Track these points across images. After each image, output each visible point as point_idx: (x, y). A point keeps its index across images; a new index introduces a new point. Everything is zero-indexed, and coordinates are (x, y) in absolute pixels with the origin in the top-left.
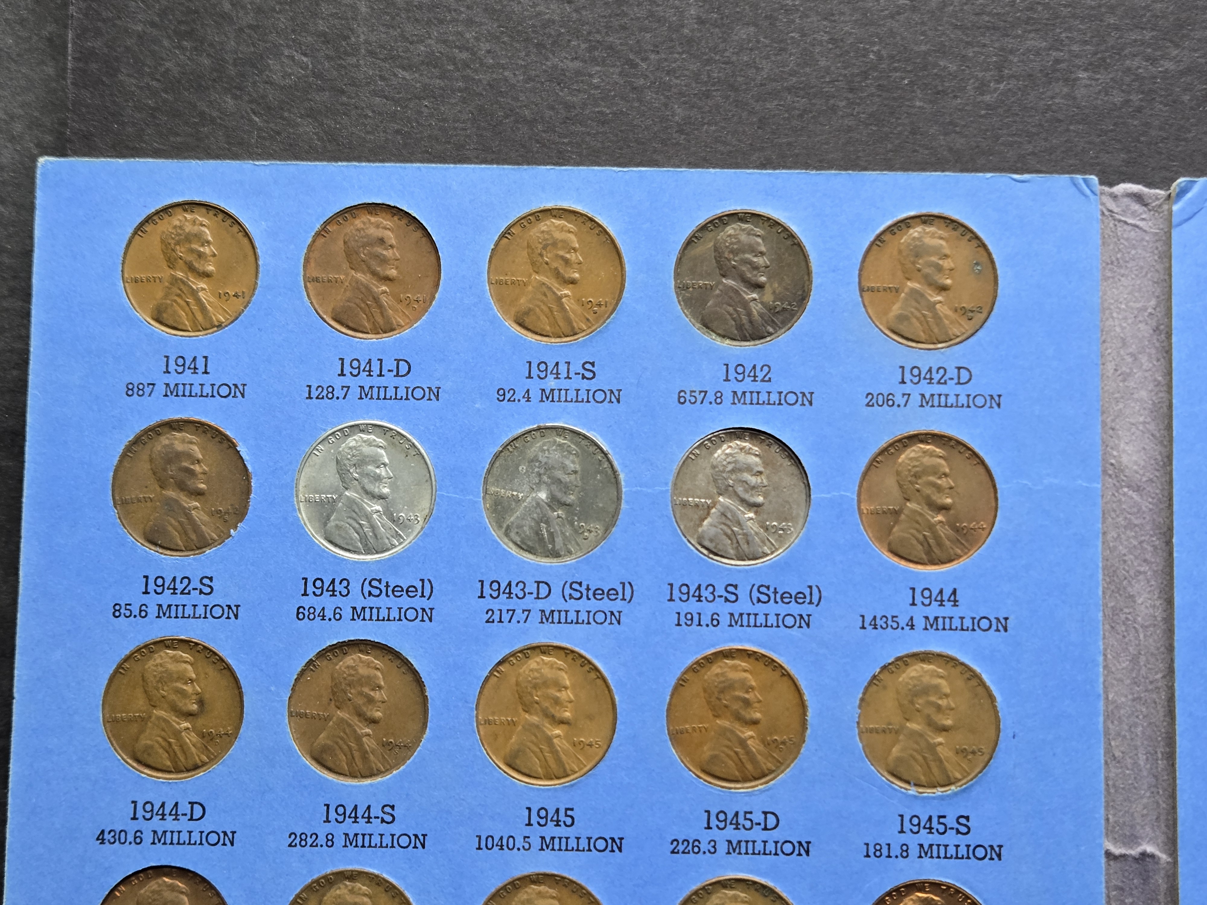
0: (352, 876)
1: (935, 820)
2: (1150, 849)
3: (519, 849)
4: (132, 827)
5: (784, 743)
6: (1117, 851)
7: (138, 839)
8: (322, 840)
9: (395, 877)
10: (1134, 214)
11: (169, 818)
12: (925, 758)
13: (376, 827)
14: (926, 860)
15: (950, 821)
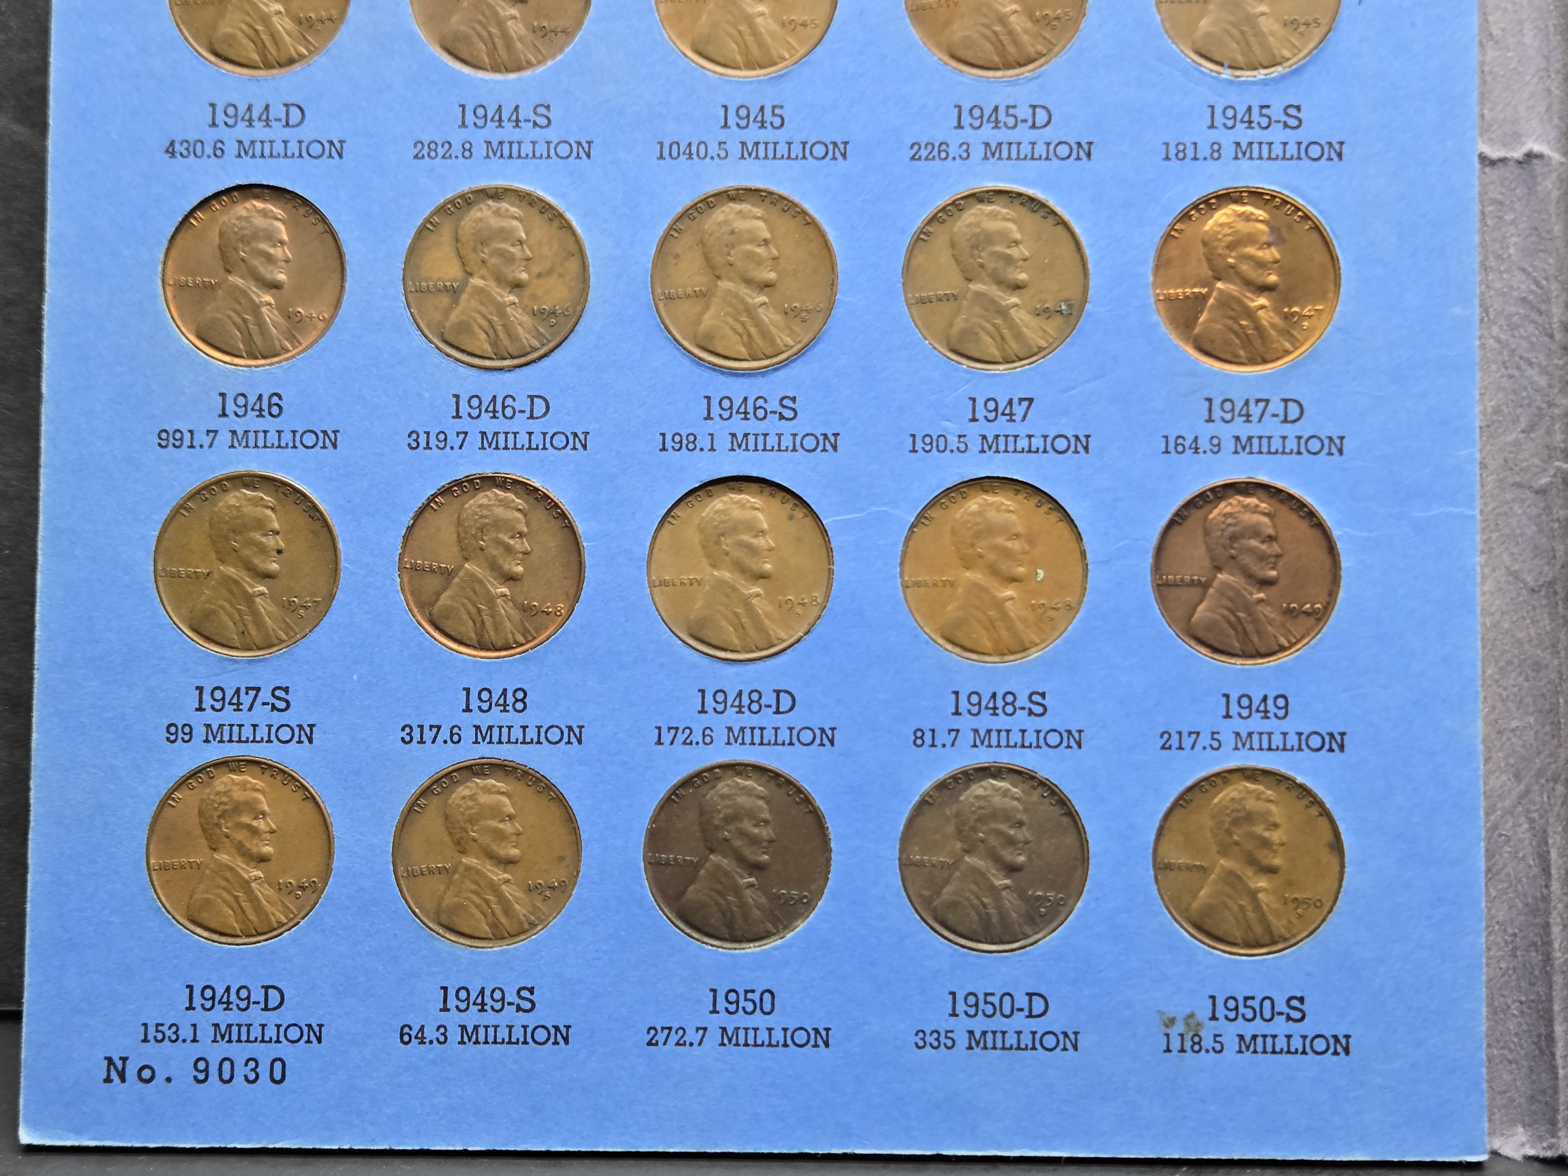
0: (496, 194)
1: (1255, 111)
2: (1537, 148)
3: (712, 158)
4: (210, 136)
5: (1057, 18)
6: (1494, 153)
7: (219, 151)
8: (457, 149)
9: (553, 194)
11: (258, 125)
12: (1242, 33)
13: (527, 132)
14: (1245, 163)
15: (1276, 112)
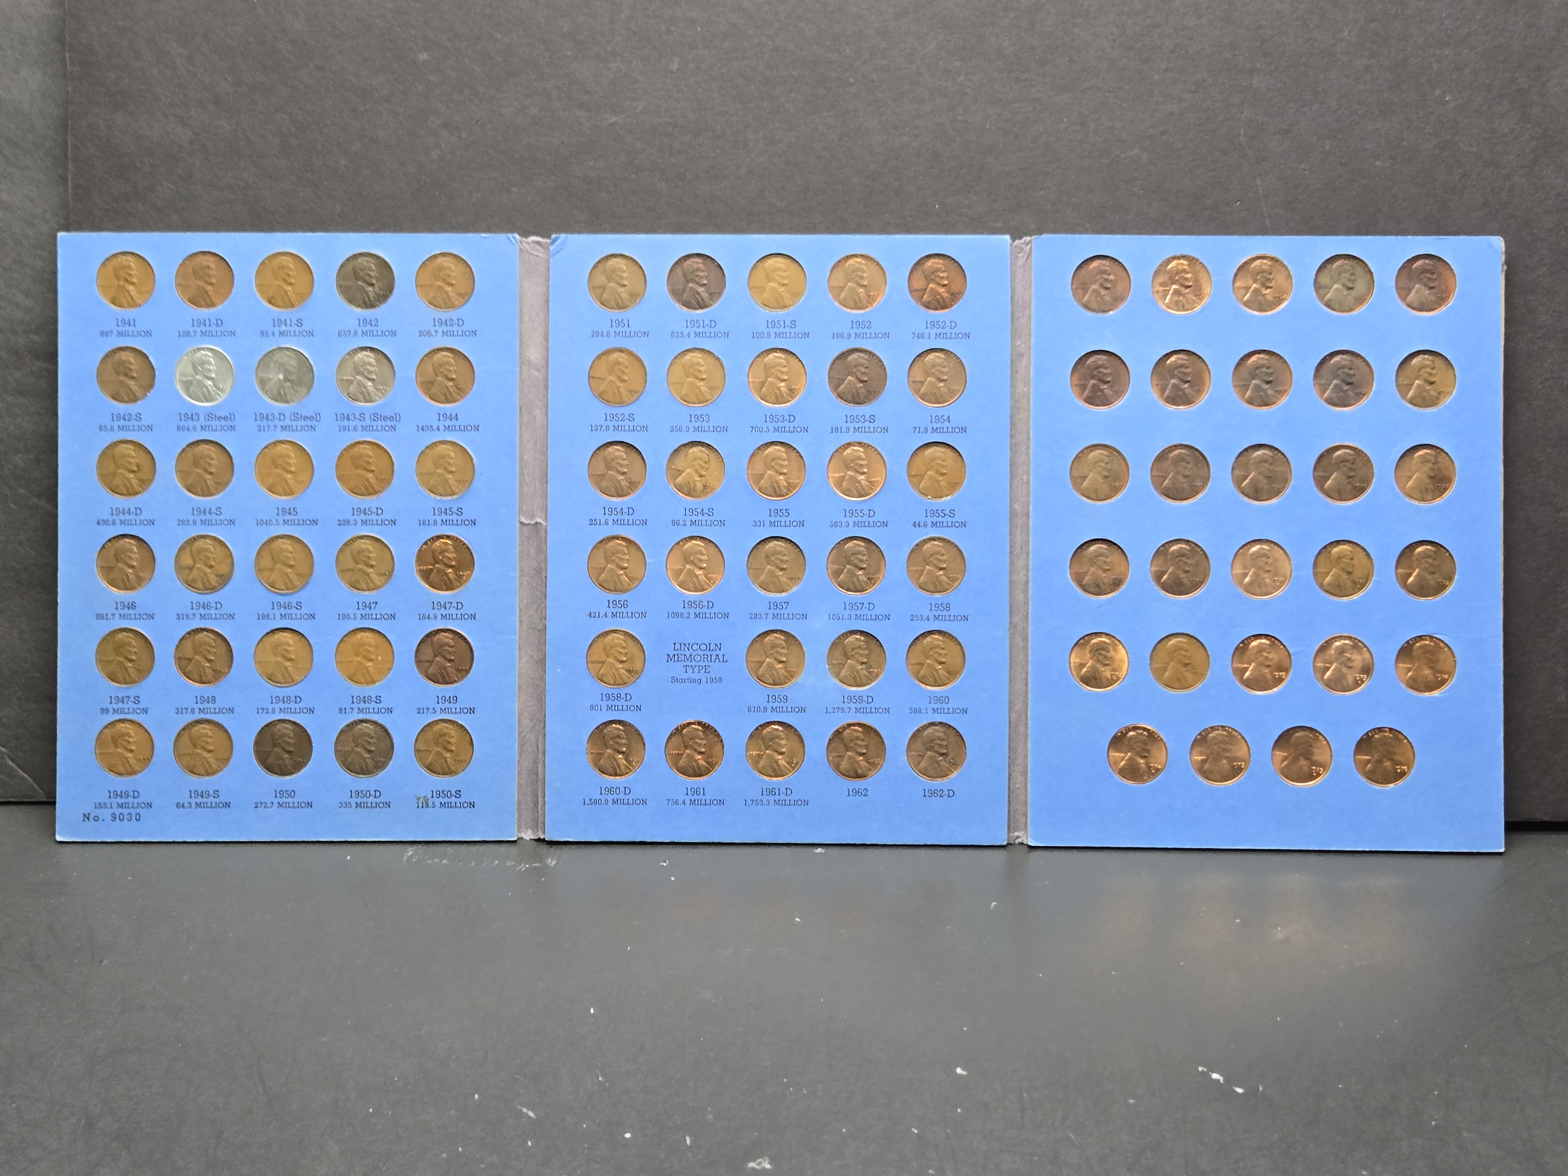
0: (204, 537)
1: (448, 510)
2: (539, 520)
3: (274, 525)
4: (111, 518)
5: (385, 479)
6: (525, 521)
7: (114, 523)
8: (191, 522)
9: (222, 537)
10: (537, 250)
11: (126, 514)
12: (444, 485)
13: (214, 517)
14: (444, 526)
15: (455, 510)
